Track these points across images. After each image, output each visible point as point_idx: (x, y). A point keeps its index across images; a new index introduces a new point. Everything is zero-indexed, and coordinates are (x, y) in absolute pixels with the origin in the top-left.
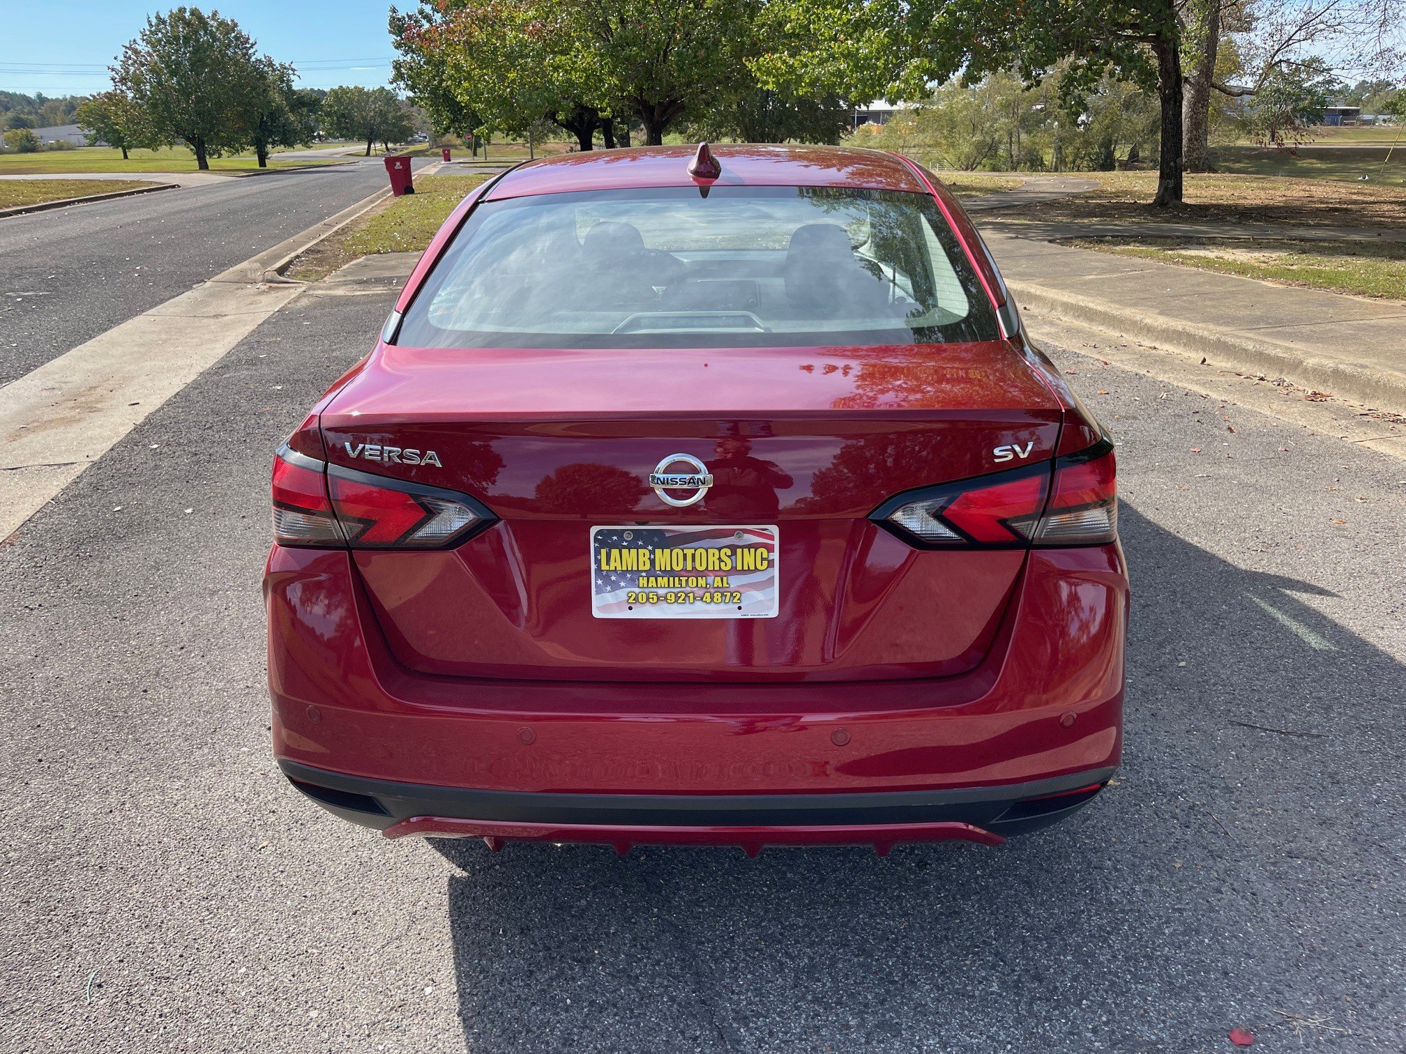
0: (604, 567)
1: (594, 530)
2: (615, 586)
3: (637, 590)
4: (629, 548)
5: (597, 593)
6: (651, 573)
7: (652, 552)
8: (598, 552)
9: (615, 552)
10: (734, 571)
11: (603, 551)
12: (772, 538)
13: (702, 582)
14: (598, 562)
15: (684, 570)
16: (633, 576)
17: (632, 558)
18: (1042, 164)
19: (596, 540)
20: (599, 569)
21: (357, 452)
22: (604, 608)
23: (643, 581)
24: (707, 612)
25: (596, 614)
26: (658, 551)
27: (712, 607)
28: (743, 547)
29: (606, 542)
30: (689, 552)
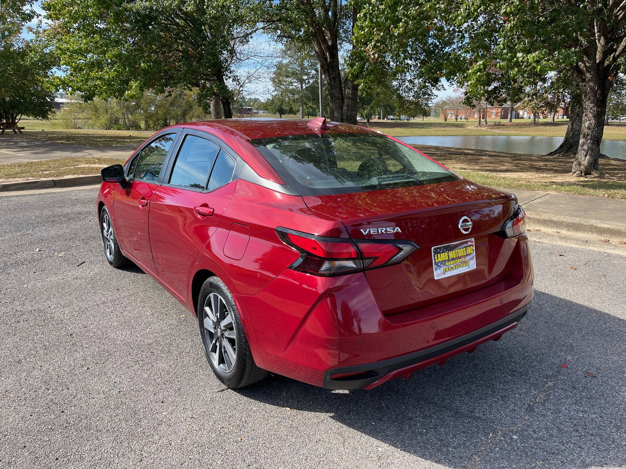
0: (437, 261)
1: (433, 248)
2: (440, 267)
3: (446, 267)
4: (442, 253)
5: (435, 270)
6: (449, 260)
7: (448, 253)
8: (434, 256)
9: (439, 255)
10: (467, 255)
11: (436, 255)
12: (472, 242)
13: (460, 260)
14: (435, 259)
15: (456, 257)
16: (444, 262)
17: (443, 256)
18: (140, 128)
19: (434, 252)
20: (435, 262)
21: (367, 232)
22: (438, 276)
23: (447, 263)
24: (462, 270)
25: (436, 278)
26: (449, 252)
27: (464, 268)
28: (468, 247)
29: (436, 252)
30: (457, 251)
